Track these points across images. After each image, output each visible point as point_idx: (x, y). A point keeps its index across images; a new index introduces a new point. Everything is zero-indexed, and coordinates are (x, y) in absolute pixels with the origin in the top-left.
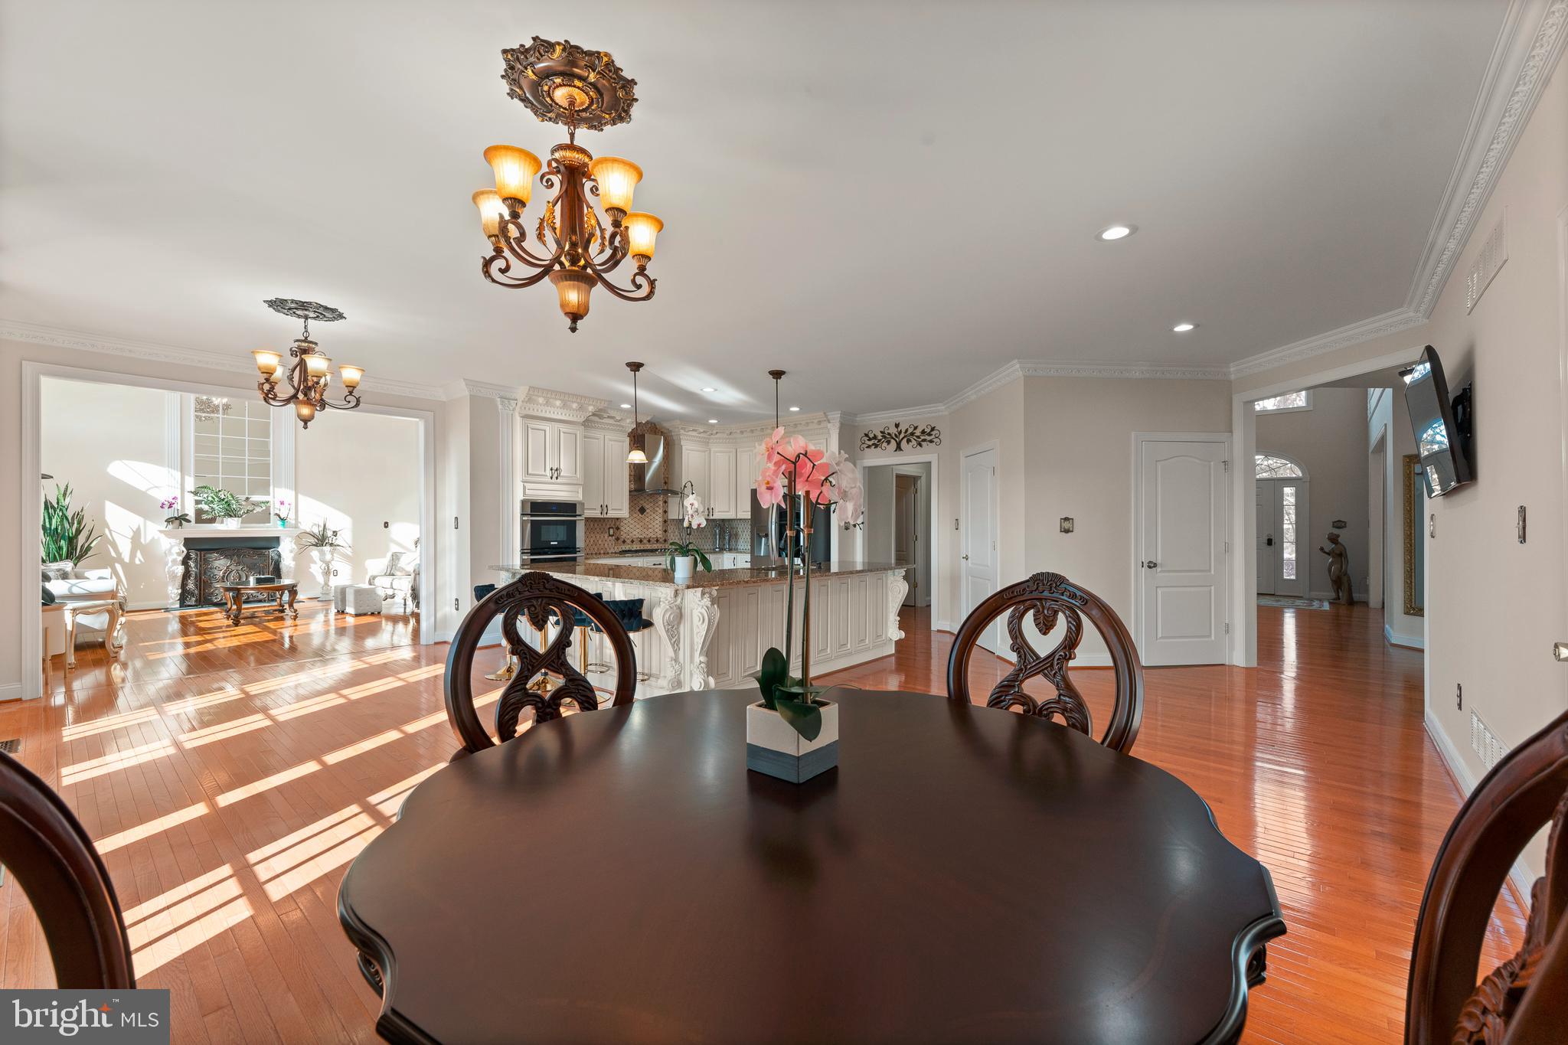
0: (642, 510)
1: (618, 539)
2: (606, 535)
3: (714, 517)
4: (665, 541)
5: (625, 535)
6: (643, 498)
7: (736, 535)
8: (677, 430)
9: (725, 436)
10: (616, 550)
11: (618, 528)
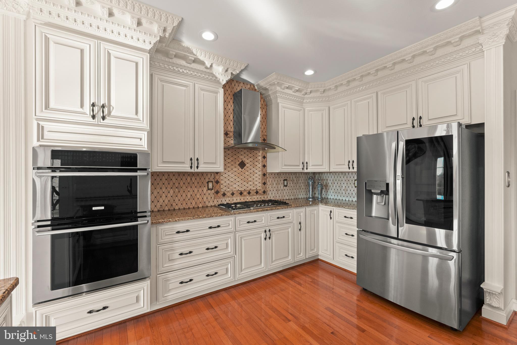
0: (242, 165)
1: (217, 192)
2: (205, 189)
3: (309, 170)
4: (264, 192)
5: (225, 188)
6: (242, 153)
7: (326, 186)
8: (273, 88)
9: (318, 94)
10: (216, 203)
11: (217, 182)
